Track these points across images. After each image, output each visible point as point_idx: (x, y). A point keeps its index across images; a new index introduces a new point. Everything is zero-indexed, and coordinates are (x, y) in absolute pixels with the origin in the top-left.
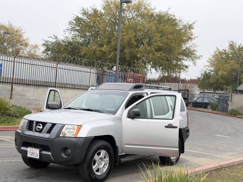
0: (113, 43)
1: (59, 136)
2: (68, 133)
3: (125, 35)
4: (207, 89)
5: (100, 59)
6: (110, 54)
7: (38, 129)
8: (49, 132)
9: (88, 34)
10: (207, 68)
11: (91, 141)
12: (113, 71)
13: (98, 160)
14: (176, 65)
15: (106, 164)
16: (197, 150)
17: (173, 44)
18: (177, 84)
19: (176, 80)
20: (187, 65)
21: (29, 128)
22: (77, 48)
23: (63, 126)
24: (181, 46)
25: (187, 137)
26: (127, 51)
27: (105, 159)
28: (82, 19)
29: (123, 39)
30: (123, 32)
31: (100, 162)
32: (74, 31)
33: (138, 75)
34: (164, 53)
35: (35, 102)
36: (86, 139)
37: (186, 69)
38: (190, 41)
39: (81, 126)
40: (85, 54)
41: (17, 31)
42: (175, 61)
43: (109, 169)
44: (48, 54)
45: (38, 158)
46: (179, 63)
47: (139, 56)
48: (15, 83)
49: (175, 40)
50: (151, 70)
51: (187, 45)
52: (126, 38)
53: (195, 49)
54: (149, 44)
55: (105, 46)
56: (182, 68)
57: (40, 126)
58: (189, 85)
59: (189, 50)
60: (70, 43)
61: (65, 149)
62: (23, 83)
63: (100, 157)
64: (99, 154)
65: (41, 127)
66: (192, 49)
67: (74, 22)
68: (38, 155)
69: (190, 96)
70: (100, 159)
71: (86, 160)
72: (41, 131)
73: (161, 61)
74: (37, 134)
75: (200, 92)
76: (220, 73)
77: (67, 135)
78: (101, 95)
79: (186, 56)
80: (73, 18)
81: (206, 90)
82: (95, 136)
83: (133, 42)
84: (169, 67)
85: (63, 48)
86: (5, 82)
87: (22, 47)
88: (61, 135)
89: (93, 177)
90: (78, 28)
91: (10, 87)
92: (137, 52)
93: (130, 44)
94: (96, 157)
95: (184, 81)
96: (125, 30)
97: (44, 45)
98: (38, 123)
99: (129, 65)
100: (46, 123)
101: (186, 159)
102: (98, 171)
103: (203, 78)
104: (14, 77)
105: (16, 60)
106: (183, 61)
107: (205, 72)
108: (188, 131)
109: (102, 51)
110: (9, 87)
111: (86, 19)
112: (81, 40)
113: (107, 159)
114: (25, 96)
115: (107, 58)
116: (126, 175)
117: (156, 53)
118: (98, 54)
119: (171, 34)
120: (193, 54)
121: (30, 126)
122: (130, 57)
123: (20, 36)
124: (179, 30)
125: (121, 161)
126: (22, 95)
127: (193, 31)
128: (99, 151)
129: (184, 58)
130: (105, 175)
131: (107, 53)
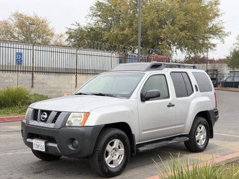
0: (135, 26)
1: (65, 126)
2: (75, 121)
3: (147, 17)
4: (237, 68)
5: (123, 43)
6: (132, 37)
7: (43, 118)
8: (54, 121)
9: (109, 18)
10: (237, 45)
11: (102, 130)
12: (135, 54)
13: (111, 151)
14: (203, 45)
15: (121, 155)
16: (228, 133)
17: (198, 22)
18: (205, 64)
19: (204, 61)
20: (214, 43)
21: (34, 118)
22: (99, 34)
23: (69, 114)
24: (207, 24)
25: (216, 119)
26: (149, 32)
27: (120, 150)
28: (102, 4)
29: (145, 21)
30: (144, 14)
31: (114, 153)
32: (96, 16)
33: (162, 56)
34: (189, 32)
35: (56, 90)
36: (95, 127)
37: (214, 48)
38: (216, 18)
39: (89, 113)
40: (108, 40)
41: (43, 22)
42: (201, 40)
43: (124, 161)
44: (71, 42)
45: (44, 150)
46: (206, 42)
47: (162, 36)
48: (36, 72)
49: (201, 18)
50: (176, 51)
51: (214, 22)
52: (148, 19)
53: (223, 25)
54: (173, 24)
55: (127, 29)
56: (210, 47)
57: (44, 115)
58: (217, 65)
59: (215, 27)
60: (92, 29)
61: (72, 140)
62: (44, 71)
63: (113, 147)
64: (112, 144)
65: (46, 116)
66: (219, 26)
67: (95, 7)
68: (44, 147)
69: (219, 76)
70: (114, 149)
71: (97, 152)
72: (45, 121)
73: (186, 41)
74: (42, 124)
75: (230, 72)
77: (74, 124)
78: (114, 78)
79: (213, 34)
80: (94, 3)
81: (235, 69)
82: (106, 125)
83: (156, 22)
84: (195, 47)
85: (85, 35)
86: (25, 71)
87: (48, 37)
88: (67, 125)
89: (107, 170)
90: (99, 13)
91: (31, 76)
92: (160, 32)
93: (152, 25)
94: (109, 148)
95: (212, 61)
96: (146, 11)
97: (67, 33)
98: (42, 111)
99: (153, 47)
100: (51, 111)
101: (216, 144)
102: (112, 163)
103: (233, 56)
104: (34, 66)
105: (35, 48)
106: (210, 40)
107: (235, 50)
108: (217, 113)
109: (124, 35)
110: (29, 75)
111: (107, 3)
112: (103, 26)
113: (122, 150)
114: (46, 84)
115: (130, 41)
116: (146, 166)
117: (180, 33)
118: (120, 38)
119: (196, 11)
120: (221, 31)
121: (35, 115)
122: (153, 39)
123: (46, 26)
124: (204, 7)
125: (139, 150)
126: (43, 83)
127: (219, 7)
128: (112, 141)
129: (212, 36)
130: (120, 167)
131: (130, 36)
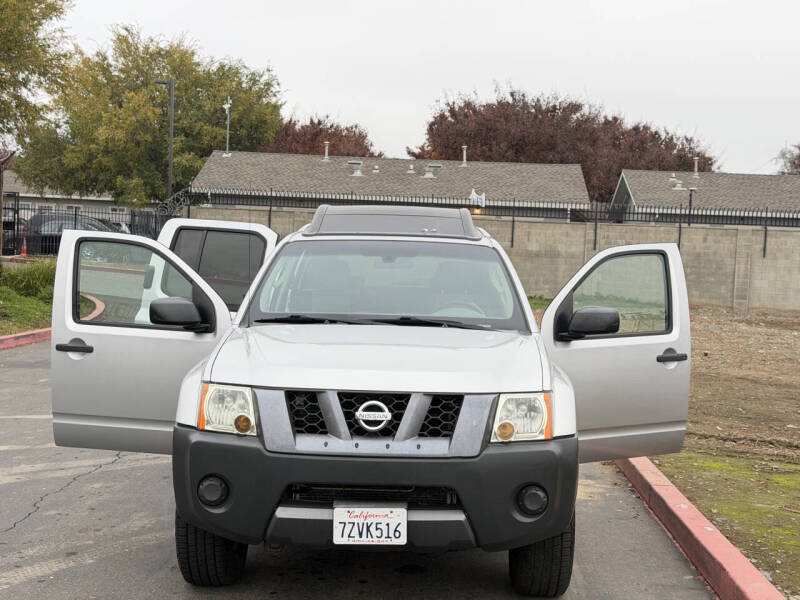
7: (372, 423)
23: (492, 400)
39: (552, 391)
45: (402, 541)
57: (376, 408)
68: (403, 529)
74: (374, 445)
76: (102, 133)
88: (495, 439)
100: (406, 396)
